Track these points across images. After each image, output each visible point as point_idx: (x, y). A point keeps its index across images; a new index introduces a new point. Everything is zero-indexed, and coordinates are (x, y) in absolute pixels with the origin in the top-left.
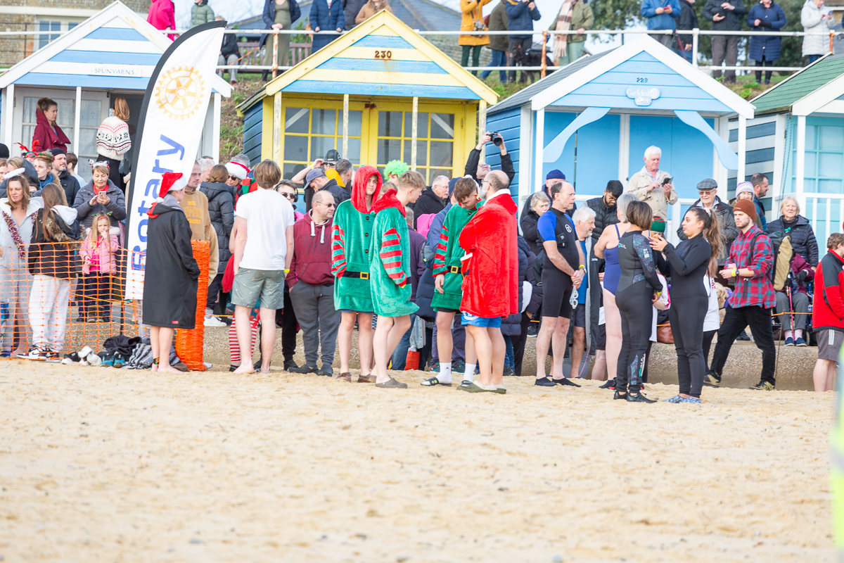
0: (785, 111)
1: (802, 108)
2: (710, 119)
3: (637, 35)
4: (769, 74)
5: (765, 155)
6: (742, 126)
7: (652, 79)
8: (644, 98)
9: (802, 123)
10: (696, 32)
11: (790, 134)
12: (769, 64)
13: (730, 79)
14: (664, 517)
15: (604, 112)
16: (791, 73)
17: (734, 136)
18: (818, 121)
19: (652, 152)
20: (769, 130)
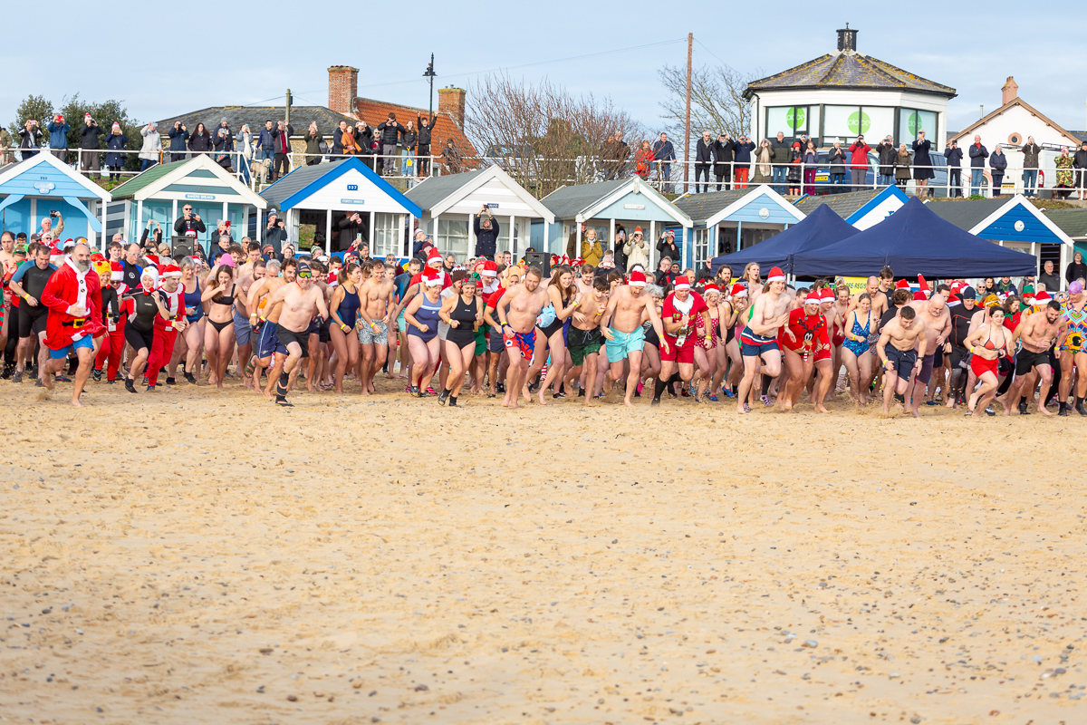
0: (131, 198)
1: (140, 195)
2: (86, 202)
3: (45, 154)
4: (118, 175)
5: (120, 223)
6: (104, 207)
7: (49, 177)
8: (44, 189)
9: (140, 204)
10: (80, 150)
11: (134, 211)
12: (119, 169)
13: (98, 179)
14: (38, 438)
15: (21, 197)
16: (135, 175)
17: (99, 213)
18: (149, 203)
19: (46, 220)
20: (121, 209)
